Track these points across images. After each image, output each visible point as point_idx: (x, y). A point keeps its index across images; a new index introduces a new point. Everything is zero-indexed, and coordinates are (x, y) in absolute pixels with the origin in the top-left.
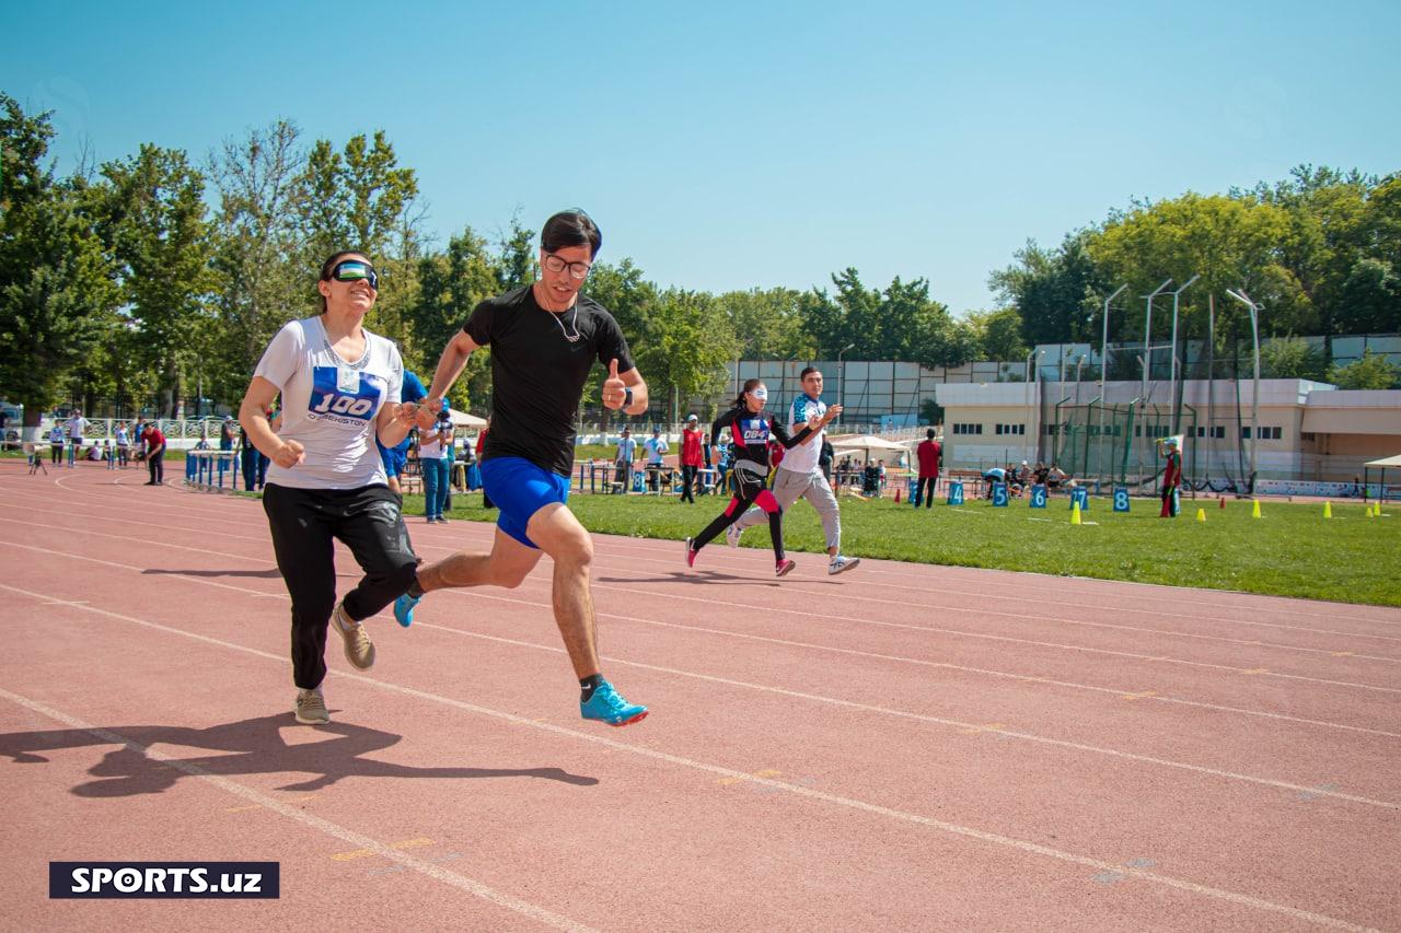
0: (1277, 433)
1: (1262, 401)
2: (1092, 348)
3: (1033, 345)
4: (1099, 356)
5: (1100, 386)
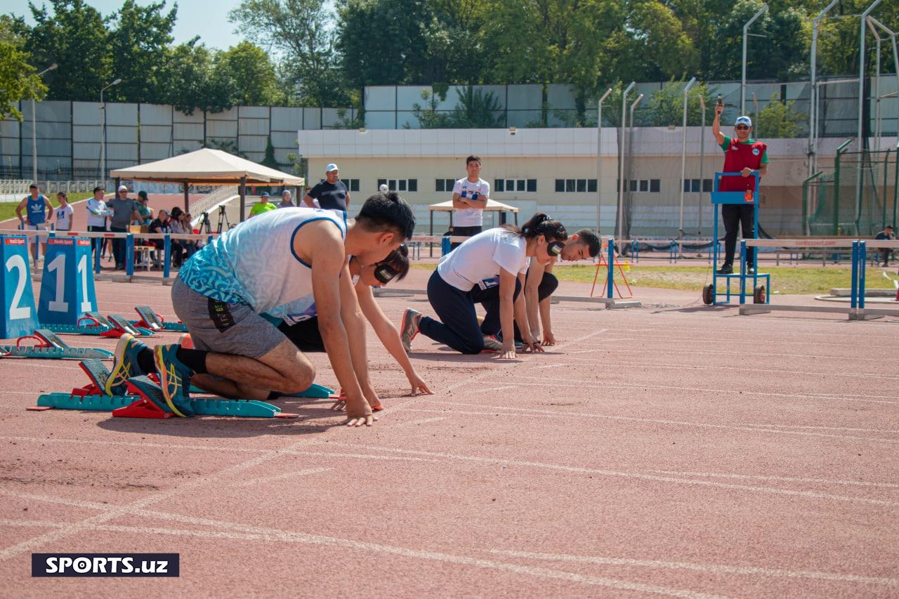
2: (435, 91)
3: (361, 87)
4: (443, 100)
5: (513, 134)
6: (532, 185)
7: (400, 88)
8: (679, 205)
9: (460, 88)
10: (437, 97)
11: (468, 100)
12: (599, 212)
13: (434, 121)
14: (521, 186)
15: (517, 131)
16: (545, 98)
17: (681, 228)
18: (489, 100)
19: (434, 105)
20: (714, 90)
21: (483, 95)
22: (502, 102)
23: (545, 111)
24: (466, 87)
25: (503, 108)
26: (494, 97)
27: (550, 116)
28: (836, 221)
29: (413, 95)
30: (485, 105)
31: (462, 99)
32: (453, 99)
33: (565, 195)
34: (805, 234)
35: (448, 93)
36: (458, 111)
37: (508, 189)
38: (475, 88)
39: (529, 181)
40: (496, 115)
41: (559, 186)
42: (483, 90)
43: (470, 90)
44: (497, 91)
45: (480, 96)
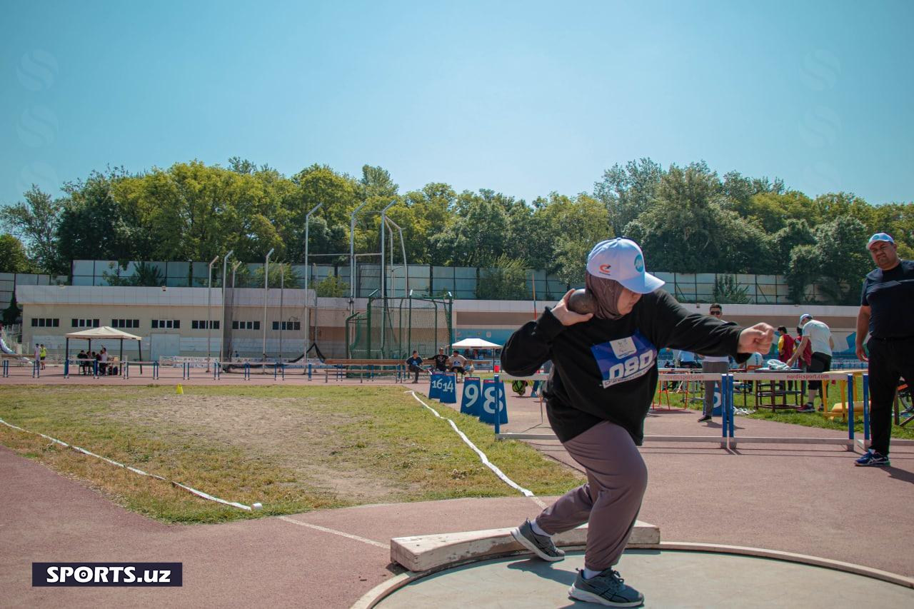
0: (297, 326)
1: (286, 303)
2: (119, 264)
3: (71, 260)
4: (125, 270)
5: (164, 290)
6: (177, 324)
7: (96, 262)
8: (263, 338)
9: (136, 262)
10: (121, 268)
11: (142, 270)
12: (209, 342)
13: (116, 281)
14: (169, 324)
15: (167, 288)
16: (191, 270)
17: (264, 352)
18: (155, 271)
19: (118, 272)
20: (294, 269)
21: (151, 268)
22: (163, 272)
23: (191, 278)
24: (140, 262)
25: (164, 276)
26: (158, 270)
27: (194, 280)
28: (369, 348)
29: (103, 266)
30: (152, 274)
31: (137, 269)
32: (132, 269)
33: (199, 330)
34: (348, 358)
35: (128, 266)
36: (134, 276)
37: (161, 327)
38: (146, 263)
39: (175, 321)
40: (159, 280)
41: (195, 325)
42: (152, 264)
43: (143, 264)
44: (160, 265)
45: (149, 268)
